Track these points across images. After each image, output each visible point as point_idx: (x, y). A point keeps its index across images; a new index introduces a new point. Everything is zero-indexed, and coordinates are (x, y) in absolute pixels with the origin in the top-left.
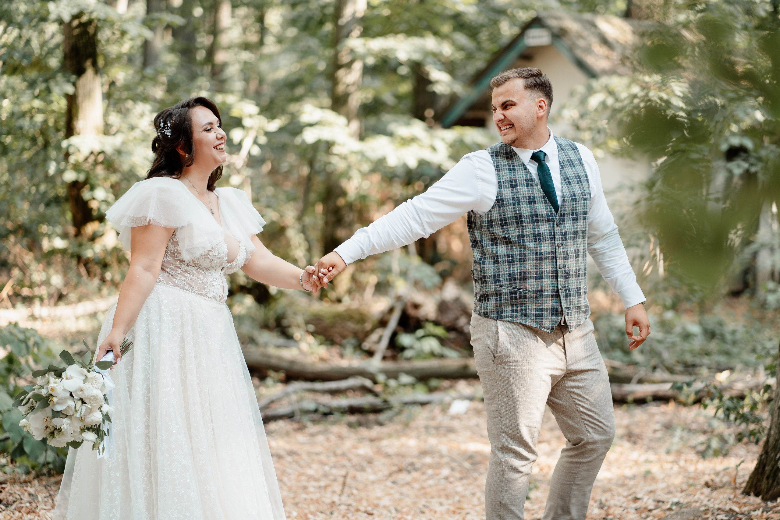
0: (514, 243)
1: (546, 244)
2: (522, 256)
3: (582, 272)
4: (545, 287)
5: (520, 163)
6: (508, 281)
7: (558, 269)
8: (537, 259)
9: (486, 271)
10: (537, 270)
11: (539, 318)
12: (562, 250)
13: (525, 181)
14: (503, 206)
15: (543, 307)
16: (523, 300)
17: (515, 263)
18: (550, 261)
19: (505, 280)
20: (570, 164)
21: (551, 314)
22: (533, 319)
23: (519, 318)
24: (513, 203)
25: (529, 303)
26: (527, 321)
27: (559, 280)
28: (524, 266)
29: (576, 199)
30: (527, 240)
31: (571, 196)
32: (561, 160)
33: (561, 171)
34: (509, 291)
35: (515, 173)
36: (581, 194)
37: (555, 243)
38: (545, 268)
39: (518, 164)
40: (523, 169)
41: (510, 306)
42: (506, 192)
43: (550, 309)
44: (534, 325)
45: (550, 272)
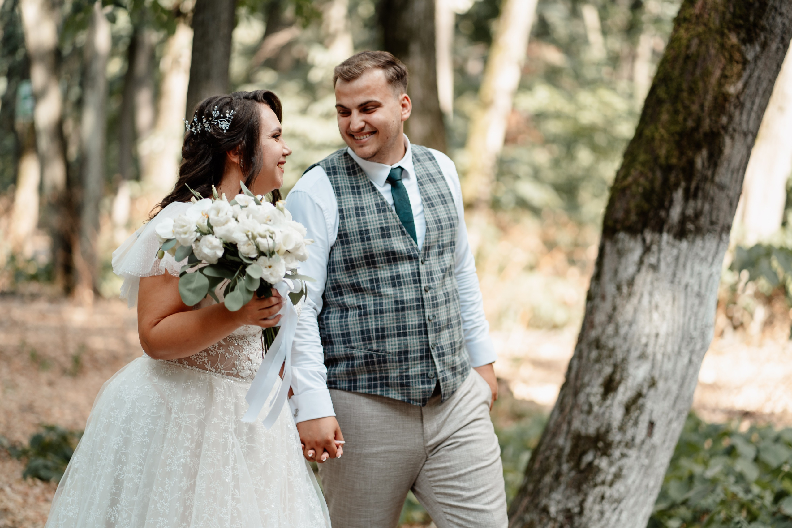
0: (366, 291)
1: (408, 288)
2: (377, 307)
3: (454, 322)
4: (411, 347)
5: (366, 183)
6: (361, 340)
7: (427, 322)
8: (397, 310)
9: (331, 329)
10: (398, 324)
11: (405, 388)
12: (430, 295)
13: (374, 206)
14: (348, 243)
15: (410, 373)
16: (383, 365)
17: (369, 316)
18: (416, 311)
19: (356, 340)
20: (430, 180)
21: (420, 383)
22: (398, 390)
23: (379, 389)
24: (361, 238)
25: (391, 369)
26: (390, 392)
27: (429, 336)
28: (381, 321)
29: (442, 226)
30: (383, 285)
31: (436, 223)
32: (418, 175)
33: (420, 189)
34: (363, 354)
35: (361, 197)
36: (447, 219)
37: (420, 287)
38: (409, 321)
39: (363, 184)
40: (371, 190)
41: (366, 373)
42: (350, 224)
43: (420, 376)
44: (399, 397)
45: (417, 326)
